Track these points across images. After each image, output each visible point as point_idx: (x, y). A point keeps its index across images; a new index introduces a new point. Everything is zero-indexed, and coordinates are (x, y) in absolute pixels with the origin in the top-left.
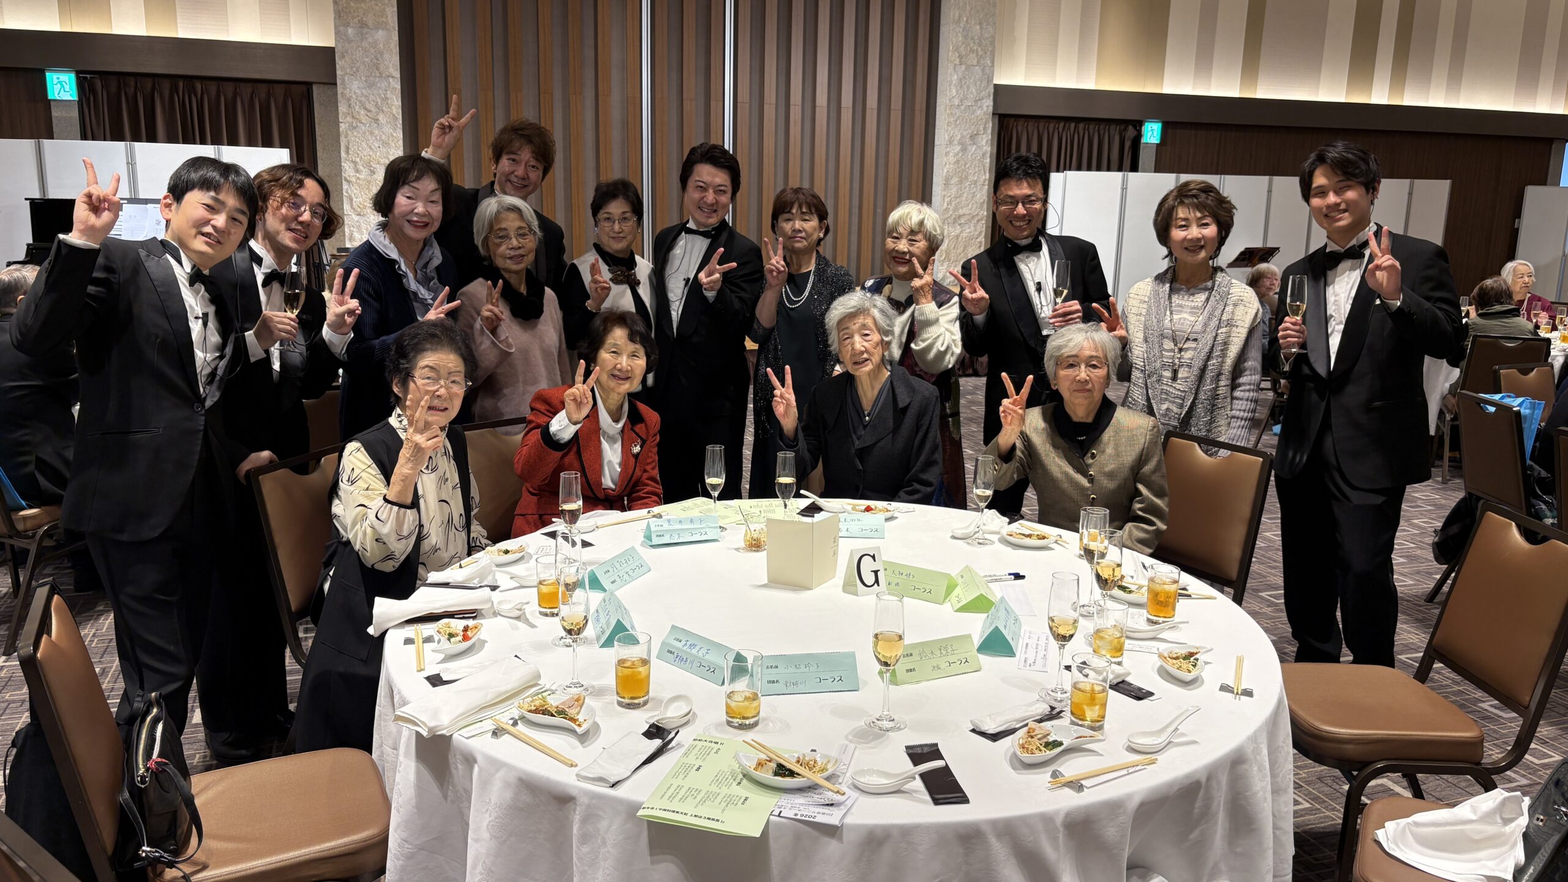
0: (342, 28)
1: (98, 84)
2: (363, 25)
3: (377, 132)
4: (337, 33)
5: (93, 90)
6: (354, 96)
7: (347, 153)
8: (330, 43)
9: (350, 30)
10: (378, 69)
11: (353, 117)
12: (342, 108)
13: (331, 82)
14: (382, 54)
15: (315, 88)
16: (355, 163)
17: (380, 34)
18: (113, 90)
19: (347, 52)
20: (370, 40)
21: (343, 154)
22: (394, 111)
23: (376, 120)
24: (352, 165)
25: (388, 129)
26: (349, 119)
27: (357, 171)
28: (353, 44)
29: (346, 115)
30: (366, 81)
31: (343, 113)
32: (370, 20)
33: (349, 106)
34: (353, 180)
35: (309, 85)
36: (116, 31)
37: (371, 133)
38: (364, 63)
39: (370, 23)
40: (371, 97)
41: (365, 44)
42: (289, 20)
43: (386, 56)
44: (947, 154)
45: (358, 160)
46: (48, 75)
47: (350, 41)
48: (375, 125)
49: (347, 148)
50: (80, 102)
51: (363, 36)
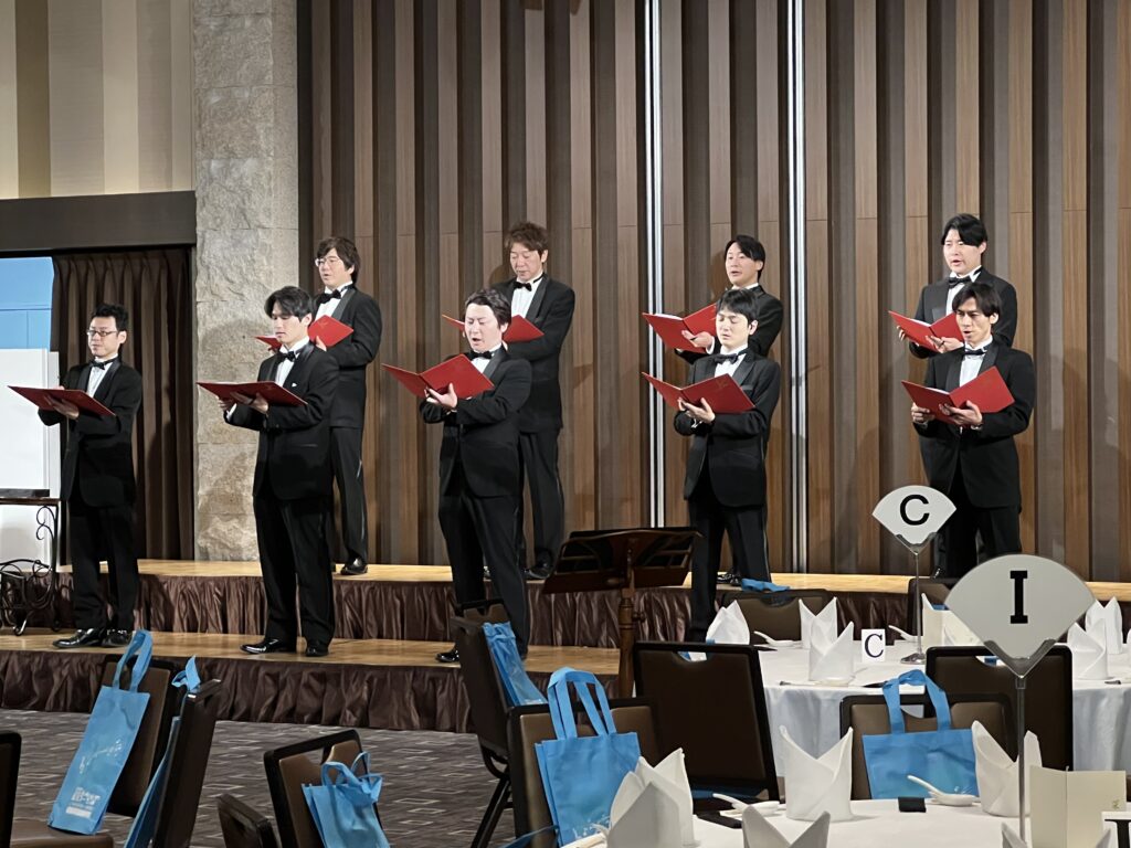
2: (231, 153)
6: (213, 261)
7: (204, 349)
8: (190, 185)
9: (214, 164)
10: (243, 212)
11: (212, 292)
12: (201, 281)
17: (249, 166)
19: (207, 197)
20: (236, 176)
23: (242, 296)
26: (208, 296)
28: (216, 184)
29: (205, 290)
30: (232, 237)
31: (201, 288)
32: (236, 145)
33: (208, 277)
38: (229, 209)
39: (238, 150)
40: (235, 261)
41: (229, 183)
43: (255, 197)
47: (211, 179)
51: (226, 171)
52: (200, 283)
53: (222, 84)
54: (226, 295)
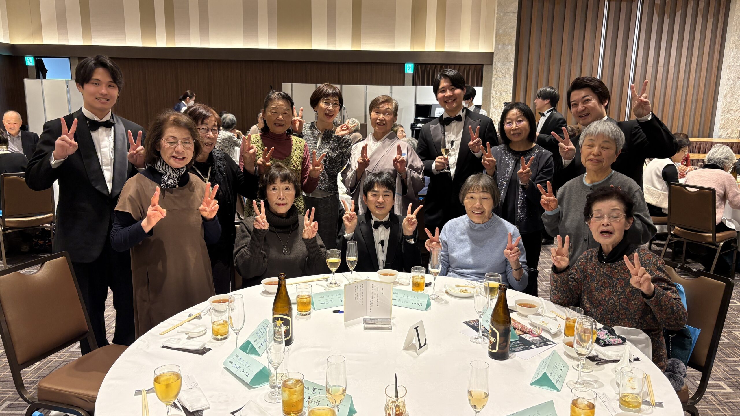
0: (497, 46)
1: (419, 67)
2: (504, 44)
3: (504, 80)
4: (495, 47)
5: (418, 69)
6: (498, 69)
7: (494, 88)
8: (493, 51)
9: (500, 46)
10: (507, 59)
11: (497, 75)
12: (494, 73)
13: (491, 63)
14: (509, 54)
15: (484, 66)
16: (496, 91)
17: (510, 47)
18: (423, 69)
19: (497, 53)
20: (506, 49)
21: (492, 88)
22: (511, 73)
23: (505, 76)
24: (495, 92)
25: (508, 79)
26: (496, 76)
27: (496, 94)
28: (500, 51)
29: (495, 75)
30: (503, 63)
32: (507, 42)
33: (496, 72)
34: (495, 97)
35: (482, 65)
36: (427, 50)
37: (502, 81)
38: (503, 57)
39: (507, 44)
40: (504, 69)
41: (504, 51)
42: (479, 44)
43: (511, 54)
44: (726, 85)
46: (406, 65)
47: (499, 50)
48: (504, 78)
49: (494, 86)
50: (413, 74)
51: (503, 48)
53: (503, 28)
54: (501, 76)
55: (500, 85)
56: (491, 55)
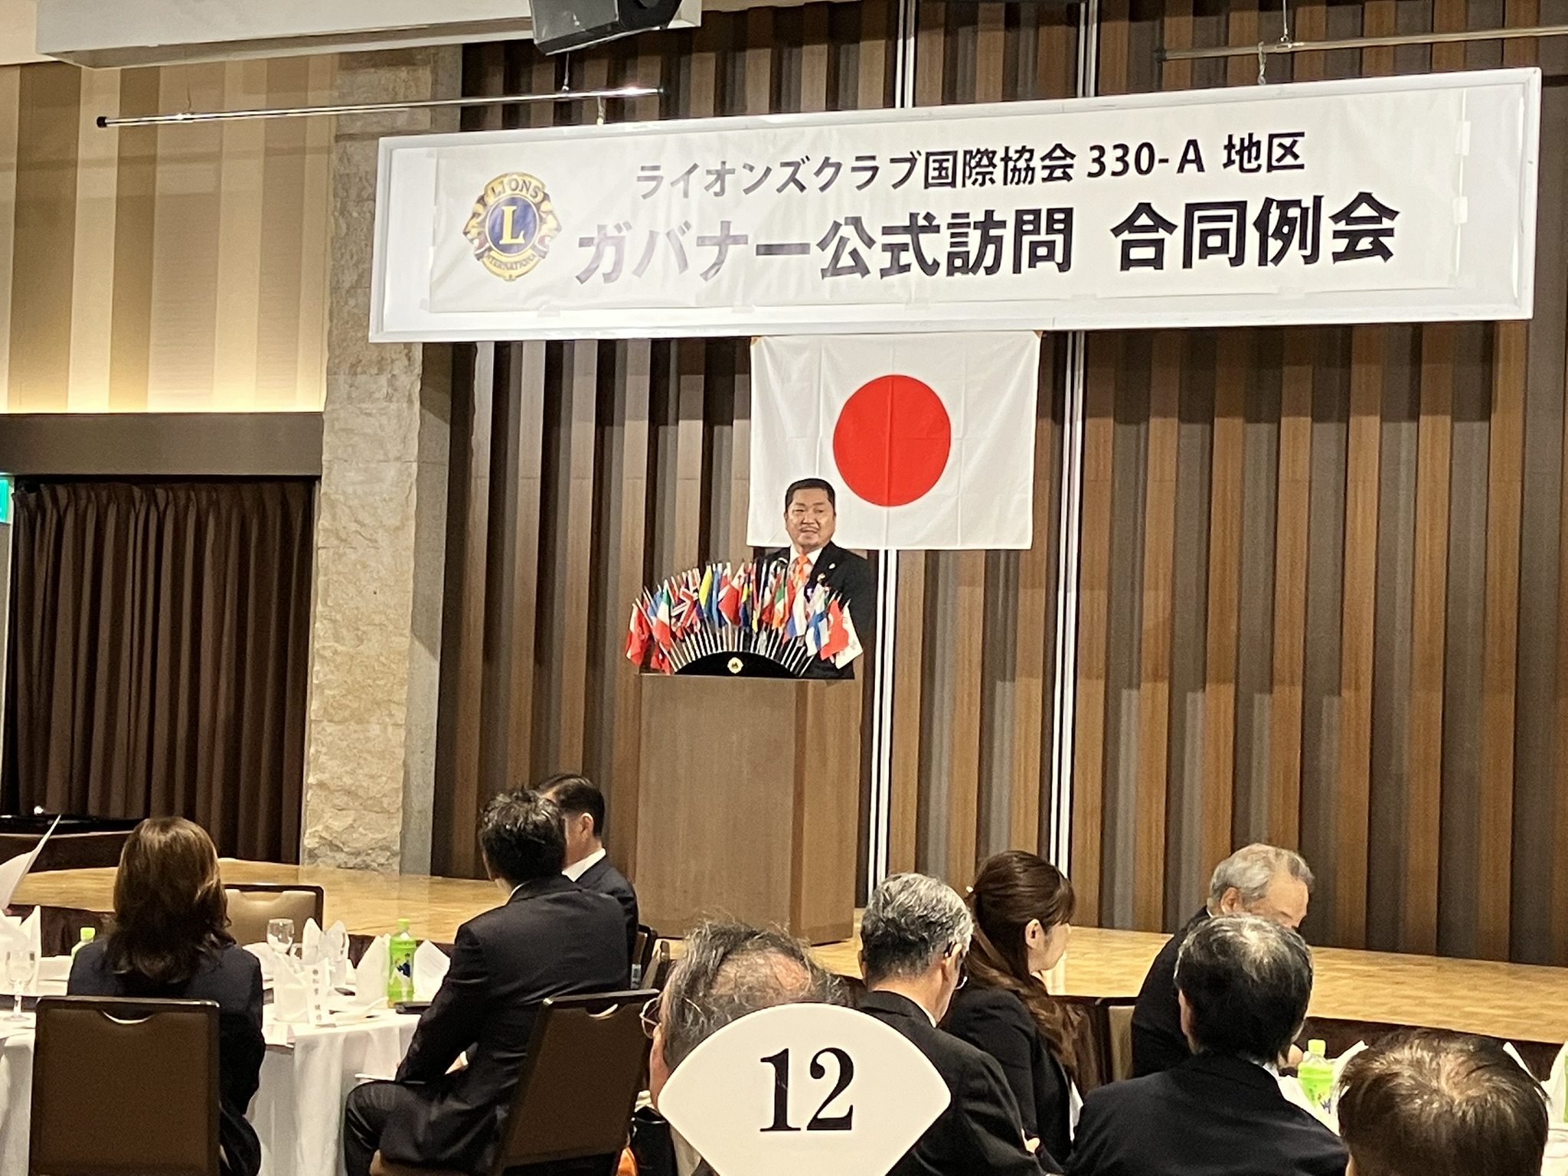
0: (335, 378)
1: (37, 493)
3: (373, 564)
4: (329, 387)
5: (33, 505)
6: (342, 499)
7: (325, 604)
8: (318, 407)
10: (382, 446)
11: (338, 537)
15: (317, 486)
16: (334, 623)
19: (338, 419)
23: (374, 542)
24: (330, 627)
25: (390, 559)
26: (333, 542)
27: (338, 638)
28: (348, 406)
29: (328, 533)
30: (366, 470)
33: (335, 518)
34: (328, 654)
35: (310, 483)
36: (73, 408)
37: (364, 567)
38: (364, 437)
40: (368, 500)
45: (339, 617)
47: (343, 399)
48: (373, 551)
49: (326, 595)
52: (322, 523)
54: (355, 540)
55: (352, 590)
56: (310, 424)
